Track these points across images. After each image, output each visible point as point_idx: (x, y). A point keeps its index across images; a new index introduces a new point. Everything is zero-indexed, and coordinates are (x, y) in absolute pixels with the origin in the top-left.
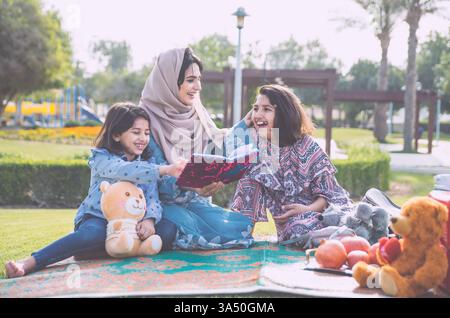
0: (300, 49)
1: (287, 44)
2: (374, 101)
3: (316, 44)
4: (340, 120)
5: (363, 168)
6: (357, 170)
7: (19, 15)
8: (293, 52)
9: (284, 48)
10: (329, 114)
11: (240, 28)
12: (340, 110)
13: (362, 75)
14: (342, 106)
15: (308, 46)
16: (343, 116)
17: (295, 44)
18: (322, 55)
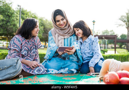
0: (109, 32)
1: (106, 31)
2: (126, 42)
3: (112, 31)
4: (118, 47)
5: (124, 56)
6: (122, 57)
7: (49, 25)
8: (107, 33)
9: (105, 32)
10: (115, 46)
11: (94, 25)
12: (118, 45)
13: (123, 37)
14: (118, 44)
15: (111, 31)
16: (119, 46)
17: (107, 31)
18: (114, 33)
